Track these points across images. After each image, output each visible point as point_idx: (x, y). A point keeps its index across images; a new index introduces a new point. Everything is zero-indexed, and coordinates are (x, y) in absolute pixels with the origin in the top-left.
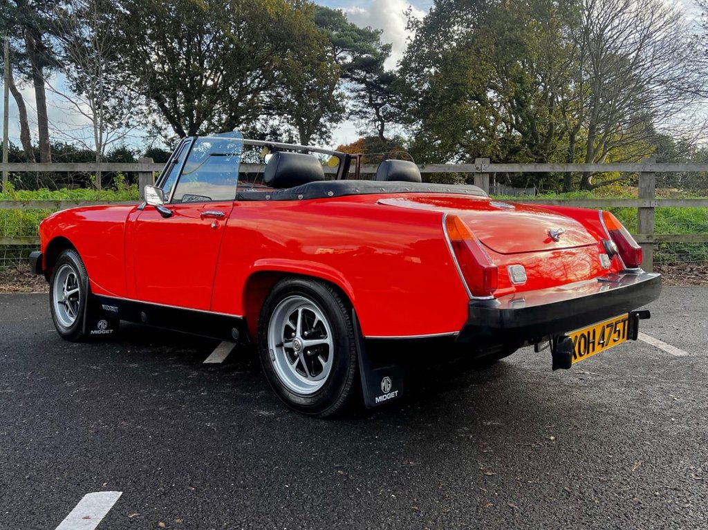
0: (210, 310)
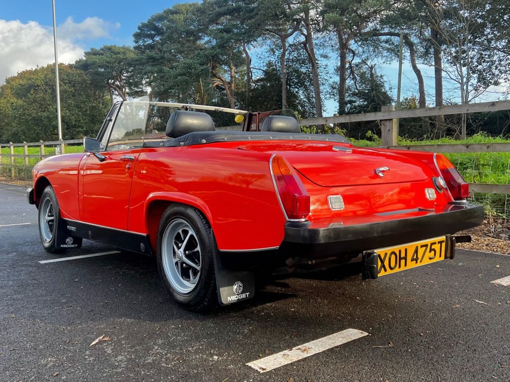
0: (127, 230)
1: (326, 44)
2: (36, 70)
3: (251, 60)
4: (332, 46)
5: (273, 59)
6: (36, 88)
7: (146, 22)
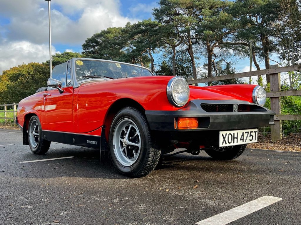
1: (198, 51)
2: (23, 65)
3: (154, 60)
4: (201, 53)
5: (167, 60)
6: (23, 76)
7: (90, 38)
